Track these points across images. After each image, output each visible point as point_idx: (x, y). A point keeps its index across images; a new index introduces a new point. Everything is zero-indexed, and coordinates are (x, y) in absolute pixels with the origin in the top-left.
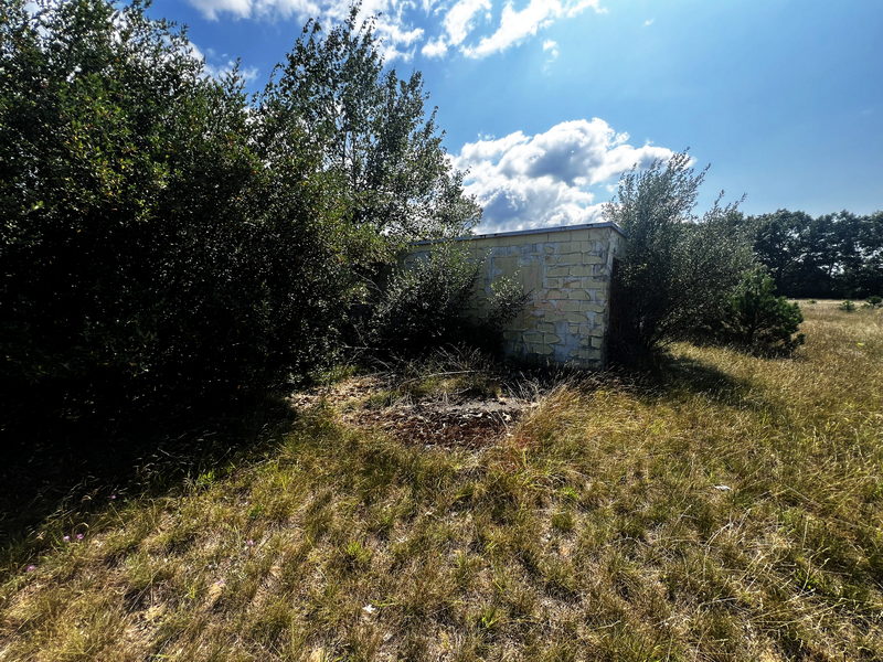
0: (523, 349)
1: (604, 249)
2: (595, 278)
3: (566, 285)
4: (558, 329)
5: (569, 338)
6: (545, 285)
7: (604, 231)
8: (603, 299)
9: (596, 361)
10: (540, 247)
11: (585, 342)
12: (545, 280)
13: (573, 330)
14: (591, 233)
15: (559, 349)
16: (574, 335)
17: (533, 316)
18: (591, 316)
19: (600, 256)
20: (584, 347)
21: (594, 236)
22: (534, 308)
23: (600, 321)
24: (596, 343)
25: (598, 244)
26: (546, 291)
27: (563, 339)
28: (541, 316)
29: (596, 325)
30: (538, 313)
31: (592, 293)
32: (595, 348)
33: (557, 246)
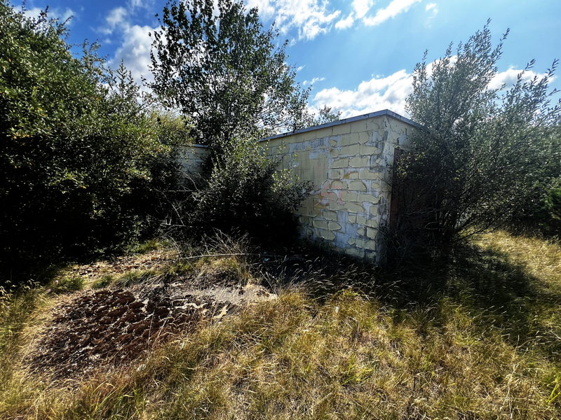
0: (313, 233)
1: (380, 139)
2: (371, 168)
3: (347, 176)
4: (339, 216)
5: (348, 226)
6: (330, 176)
7: (380, 120)
8: (378, 190)
9: (370, 251)
10: (326, 141)
11: (361, 232)
12: (330, 172)
13: (351, 219)
14: (369, 122)
15: (340, 236)
16: (352, 224)
17: (320, 204)
18: (368, 207)
19: (377, 146)
20: (360, 237)
21: (372, 126)
22: (322, 197)
23: (375, 212)
24: (371, 234)
25: (375, 134)
26: (330, 182)
27: (343, 227)
28: (327, 205)
29: (371, 216)
30: (324, 202)
31: (368, 184)
32: (370, 239)
33: (339, 139)
